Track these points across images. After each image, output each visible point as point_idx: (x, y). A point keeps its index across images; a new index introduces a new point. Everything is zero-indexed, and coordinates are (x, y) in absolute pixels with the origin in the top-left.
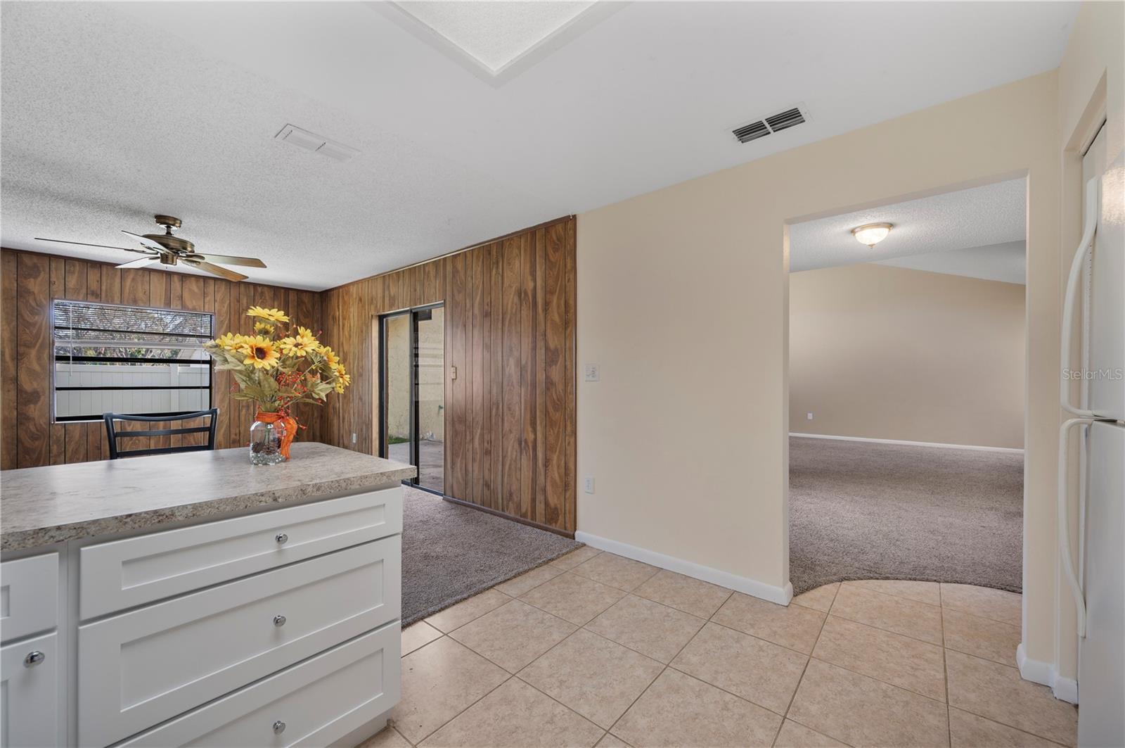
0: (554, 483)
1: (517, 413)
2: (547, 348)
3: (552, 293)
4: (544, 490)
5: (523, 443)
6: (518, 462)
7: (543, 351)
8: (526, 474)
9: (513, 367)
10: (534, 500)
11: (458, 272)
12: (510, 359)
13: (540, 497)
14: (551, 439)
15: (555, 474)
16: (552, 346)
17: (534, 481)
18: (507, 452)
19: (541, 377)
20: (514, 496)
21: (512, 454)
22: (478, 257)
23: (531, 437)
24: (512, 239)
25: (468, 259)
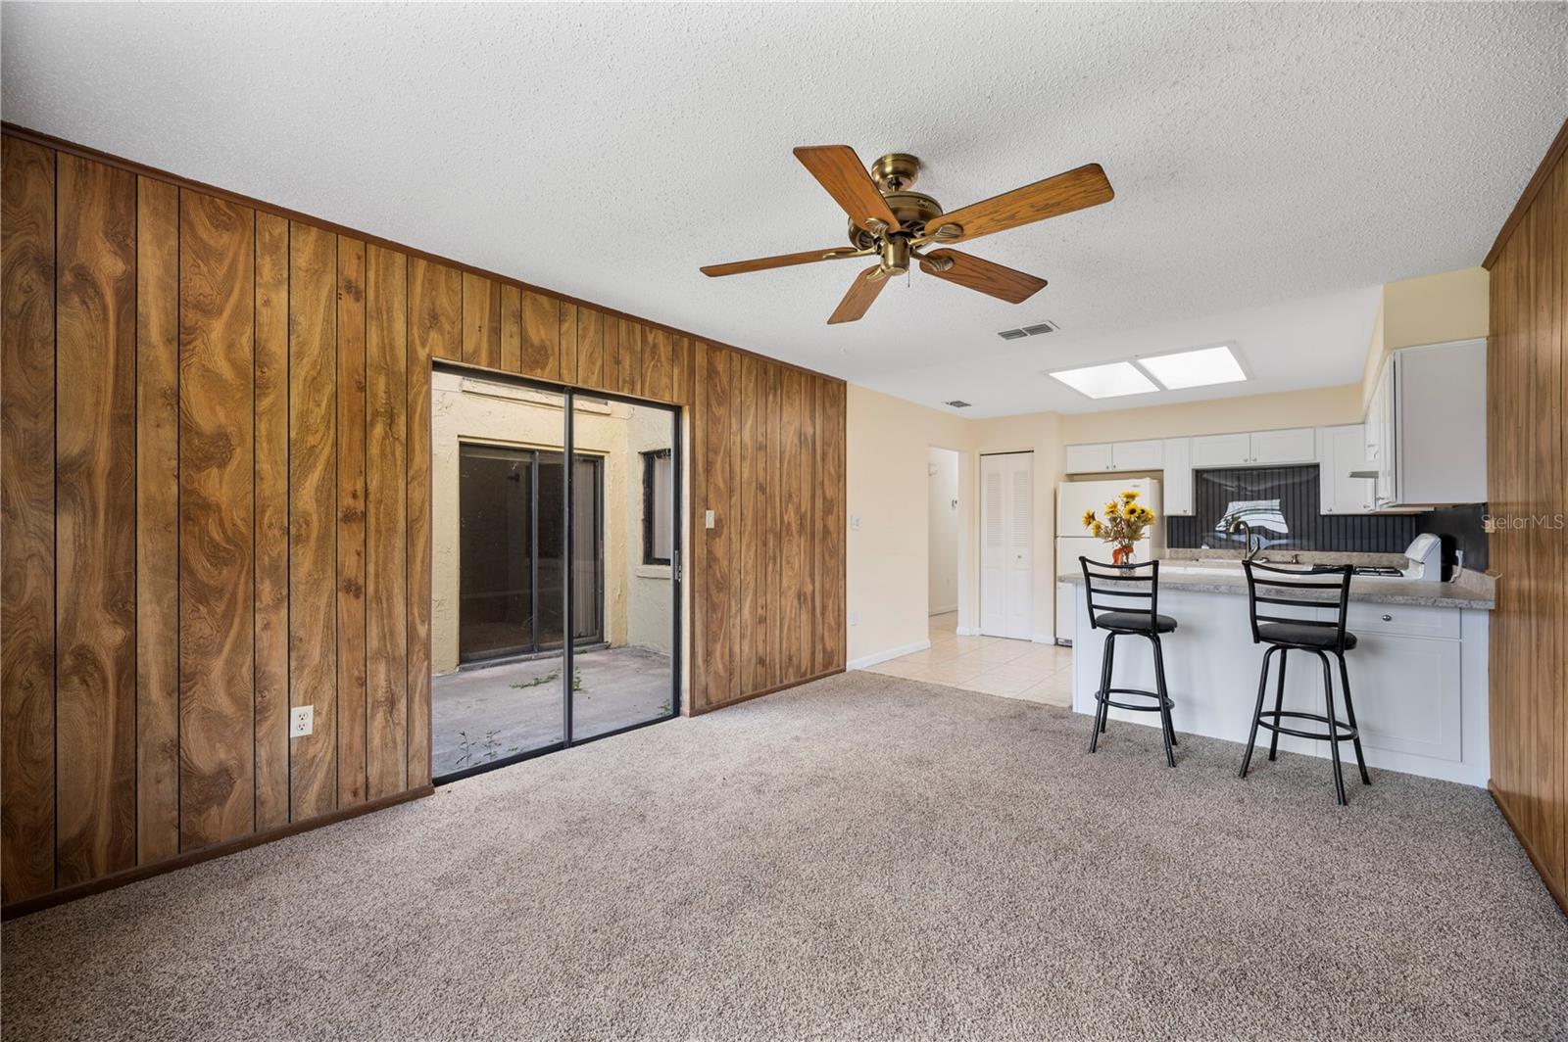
0: (831, 628)
1: (797, 566)
2: (824, 498)
3: (829, 445)
4: (823, 638)
5: (802, 598)
6: (798, 620)
7: (821, 500)
8: (806, 628)
9: (792, 515)
10: (813, 653)
11: (717, 373)
12: (790, 506)
13: (819, 647)
14: (827, 586)
15: (831, 619)
16: (828, 496)
17: (813, 633)
18: (786, 612)
19: (819, 526)
20: (794, 659)
21: (791, 611)
22: (750, 372)
23: (810, 587)
24: (792, 370)
25: (734, 364)
